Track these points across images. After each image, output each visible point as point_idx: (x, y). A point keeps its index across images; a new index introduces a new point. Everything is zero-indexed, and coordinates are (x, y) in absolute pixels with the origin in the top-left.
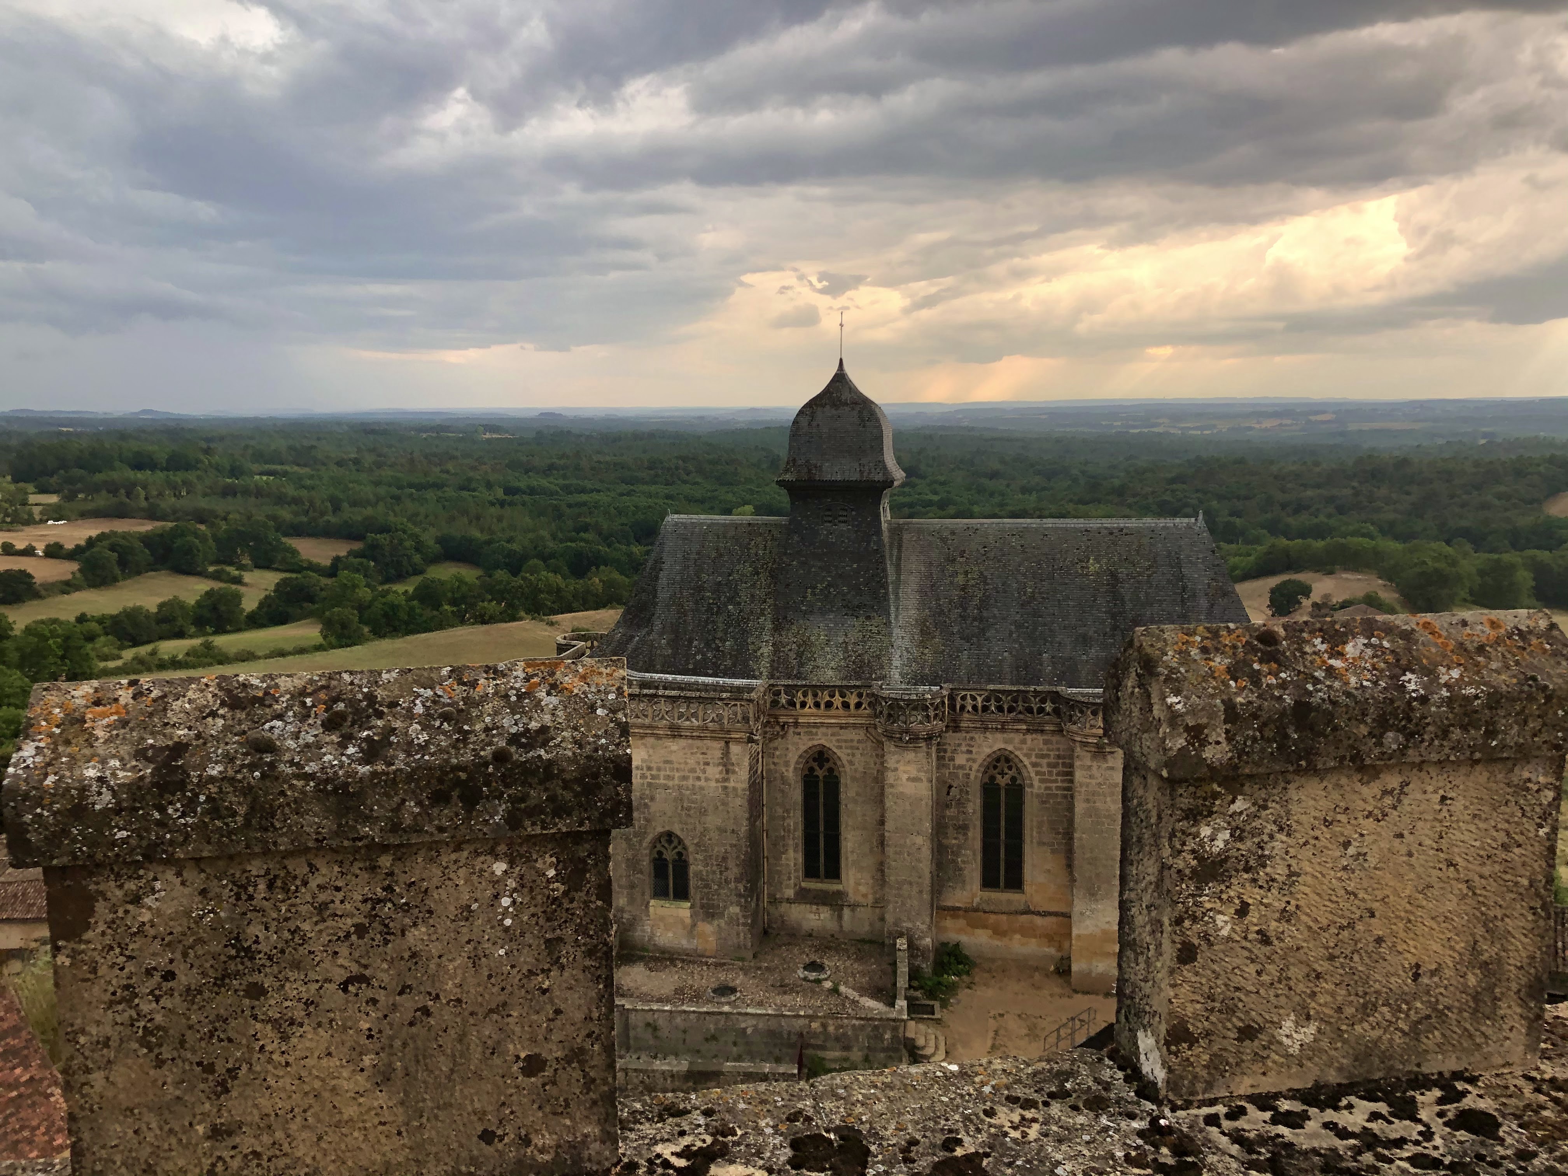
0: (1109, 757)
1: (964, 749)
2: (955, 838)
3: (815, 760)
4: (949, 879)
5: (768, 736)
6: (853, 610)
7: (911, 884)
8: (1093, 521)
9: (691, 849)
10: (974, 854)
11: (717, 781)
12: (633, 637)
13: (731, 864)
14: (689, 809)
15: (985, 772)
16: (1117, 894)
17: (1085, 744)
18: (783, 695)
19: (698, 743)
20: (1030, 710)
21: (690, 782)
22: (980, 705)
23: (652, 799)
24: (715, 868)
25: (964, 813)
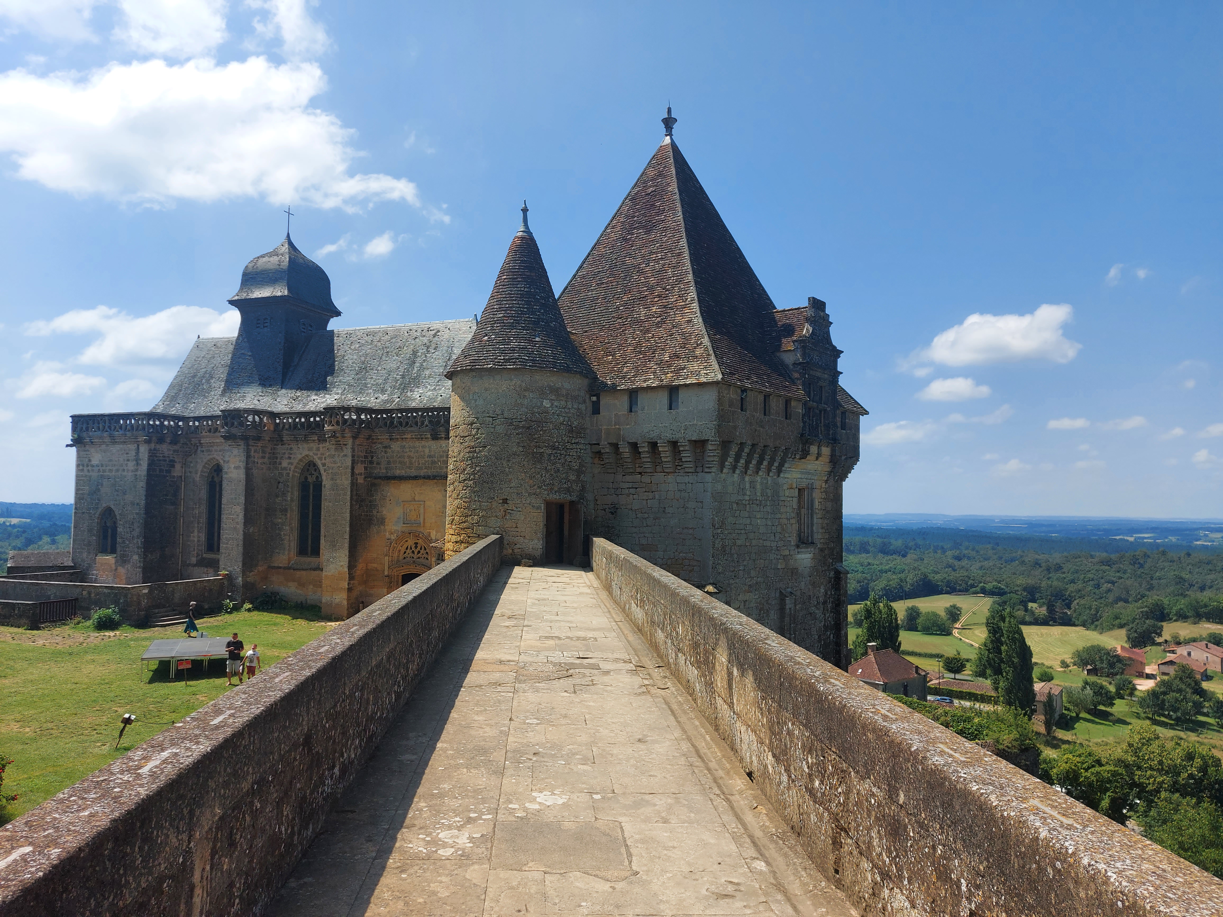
1: (287, 456)
2: (280, 518)
3: (215, 471)
5: (187, 453)
9: (118, 518)
10: (292, 529)
11: (132, 471)
13: (136, 526)
14: (118, 491)
15: (301, 474)
18: (193, 424)
19: (124, 446)
21: (120, 473)
23: (102, 485)
24: (128, 529)
25: (286, 500)
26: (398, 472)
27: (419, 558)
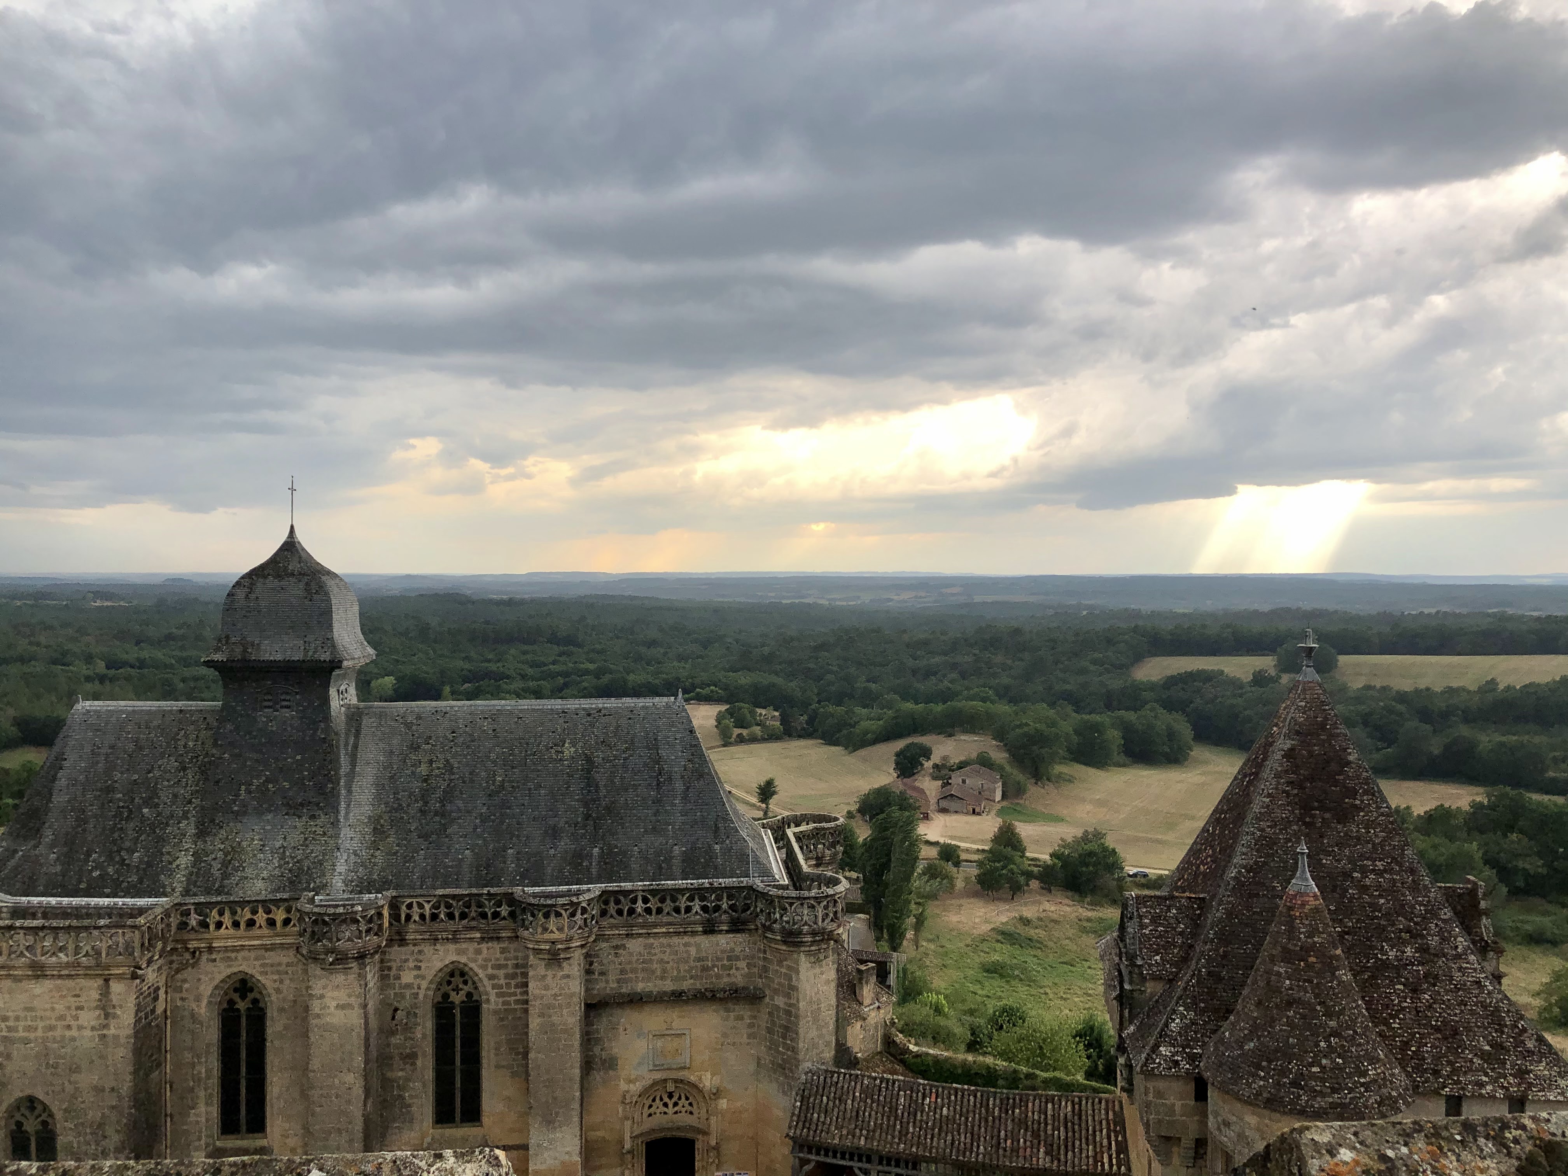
0: (565, 964)
1: (411, 964)
2: (402, 1070)
3: (236, 990)
4: (394, 1120)
5: (175, 966)
6: (293, 808)
7: (339, 1131)
8: (571, 701)
9: (59, 1115)
10: (424, 1086)
11: (93, 1028)
12: (15, 851)
13: (110, 1131)
14: (55, 1066)
15: (437, 990)
16: (576, 1119)
17: (538, 951)
18: (193, 916)
19: (70, 983)
20: (484, 916)
21: (58, 1032)
22: (427, 913)
24: (89, 1137)
25: (413, 1039)
26: (640, 987)
27: (676, 1113)
